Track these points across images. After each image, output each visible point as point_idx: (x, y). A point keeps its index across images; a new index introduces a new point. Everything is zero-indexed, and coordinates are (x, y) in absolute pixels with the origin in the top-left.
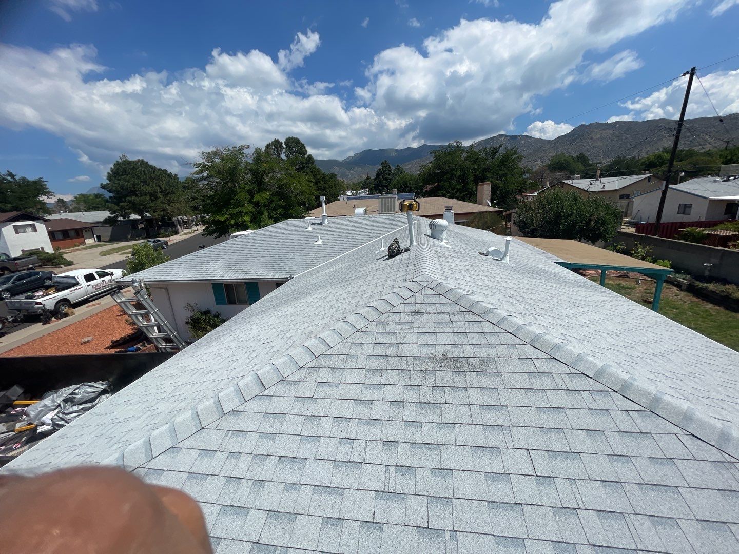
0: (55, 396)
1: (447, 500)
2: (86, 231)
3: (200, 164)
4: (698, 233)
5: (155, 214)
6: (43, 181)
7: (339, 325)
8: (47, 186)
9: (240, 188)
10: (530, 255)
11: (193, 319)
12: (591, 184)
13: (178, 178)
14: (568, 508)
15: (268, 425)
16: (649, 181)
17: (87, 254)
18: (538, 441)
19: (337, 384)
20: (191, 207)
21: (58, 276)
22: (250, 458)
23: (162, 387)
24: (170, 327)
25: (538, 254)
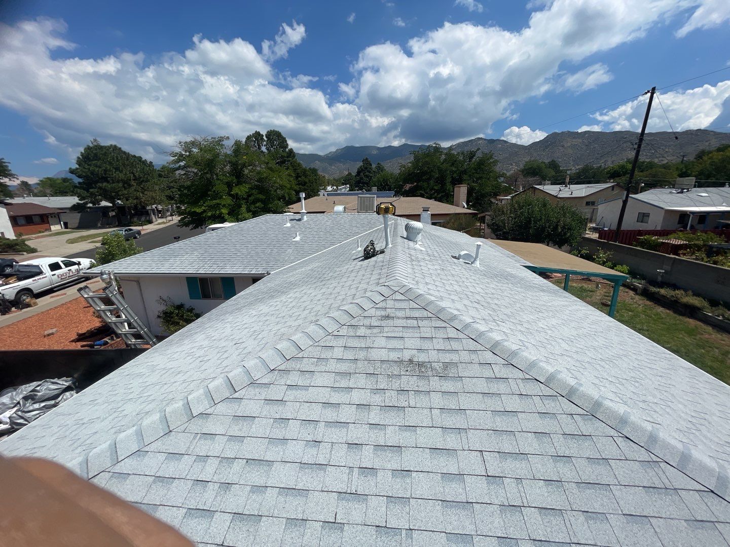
0: (14, 393)
1: (404, 500)
2: (52, 217)
3: (177, 153)
4: (654, 241)
5: (128, 202)
6: (4, 162)
7: (312, 329)
8: (10, 168)
9: (218, 179)
10: (500, 258)
11: (165, 313)
12: (560, 190)
13: (153, 166)
14: (513, 506)
15: (236, 428)
16: (613, 190)
17: (52, 241)
18: (492, 443)
19: (306, 388)
20: (167, 196)
21: (20, 264)
22: (217, 461)
23: (130, 386)
24: (141, 324)
25: (508, 257)
